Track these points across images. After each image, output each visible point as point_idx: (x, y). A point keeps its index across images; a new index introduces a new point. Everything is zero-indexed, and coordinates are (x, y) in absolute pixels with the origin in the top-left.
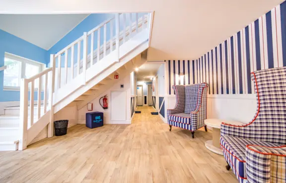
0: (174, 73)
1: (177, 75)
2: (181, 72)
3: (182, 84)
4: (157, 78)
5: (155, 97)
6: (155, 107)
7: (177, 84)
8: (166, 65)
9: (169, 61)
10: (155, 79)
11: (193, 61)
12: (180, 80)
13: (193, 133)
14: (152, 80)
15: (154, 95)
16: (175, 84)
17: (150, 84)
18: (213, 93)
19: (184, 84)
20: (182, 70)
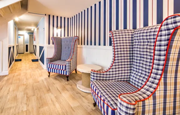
0: (53, 26)
1: (55, 28)
2: (59, 26)
3: (59, 36)
4: (38, 29)
5: (36, 46)
6: (35, 55)
7: (55, 36)
8: (46, 18)
9: (49, 16)
10: (36, 30)
11: (68, 18)
12: (58, 32)
13: (67, 77)
14: (34, 31)
15: (35, 44)
16: (53, 35)
17: (31, 34)
18: (82, 44)
19: (61, 36)
20: (60, 25)
